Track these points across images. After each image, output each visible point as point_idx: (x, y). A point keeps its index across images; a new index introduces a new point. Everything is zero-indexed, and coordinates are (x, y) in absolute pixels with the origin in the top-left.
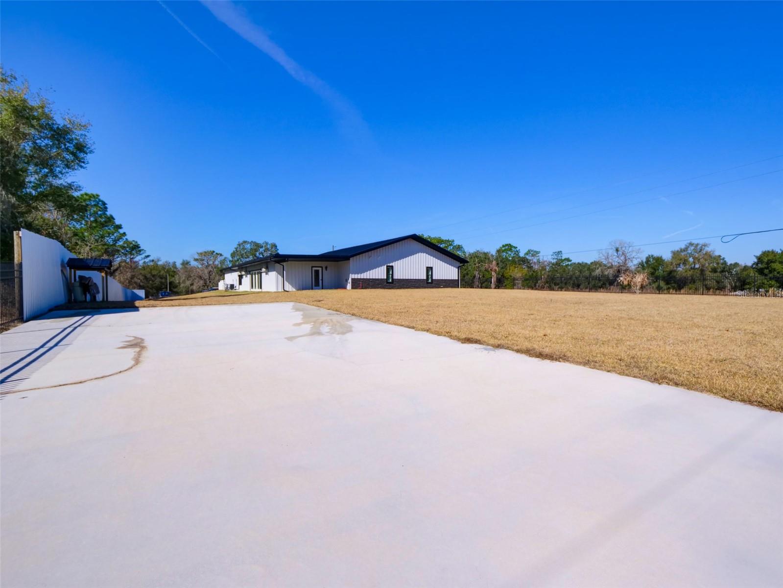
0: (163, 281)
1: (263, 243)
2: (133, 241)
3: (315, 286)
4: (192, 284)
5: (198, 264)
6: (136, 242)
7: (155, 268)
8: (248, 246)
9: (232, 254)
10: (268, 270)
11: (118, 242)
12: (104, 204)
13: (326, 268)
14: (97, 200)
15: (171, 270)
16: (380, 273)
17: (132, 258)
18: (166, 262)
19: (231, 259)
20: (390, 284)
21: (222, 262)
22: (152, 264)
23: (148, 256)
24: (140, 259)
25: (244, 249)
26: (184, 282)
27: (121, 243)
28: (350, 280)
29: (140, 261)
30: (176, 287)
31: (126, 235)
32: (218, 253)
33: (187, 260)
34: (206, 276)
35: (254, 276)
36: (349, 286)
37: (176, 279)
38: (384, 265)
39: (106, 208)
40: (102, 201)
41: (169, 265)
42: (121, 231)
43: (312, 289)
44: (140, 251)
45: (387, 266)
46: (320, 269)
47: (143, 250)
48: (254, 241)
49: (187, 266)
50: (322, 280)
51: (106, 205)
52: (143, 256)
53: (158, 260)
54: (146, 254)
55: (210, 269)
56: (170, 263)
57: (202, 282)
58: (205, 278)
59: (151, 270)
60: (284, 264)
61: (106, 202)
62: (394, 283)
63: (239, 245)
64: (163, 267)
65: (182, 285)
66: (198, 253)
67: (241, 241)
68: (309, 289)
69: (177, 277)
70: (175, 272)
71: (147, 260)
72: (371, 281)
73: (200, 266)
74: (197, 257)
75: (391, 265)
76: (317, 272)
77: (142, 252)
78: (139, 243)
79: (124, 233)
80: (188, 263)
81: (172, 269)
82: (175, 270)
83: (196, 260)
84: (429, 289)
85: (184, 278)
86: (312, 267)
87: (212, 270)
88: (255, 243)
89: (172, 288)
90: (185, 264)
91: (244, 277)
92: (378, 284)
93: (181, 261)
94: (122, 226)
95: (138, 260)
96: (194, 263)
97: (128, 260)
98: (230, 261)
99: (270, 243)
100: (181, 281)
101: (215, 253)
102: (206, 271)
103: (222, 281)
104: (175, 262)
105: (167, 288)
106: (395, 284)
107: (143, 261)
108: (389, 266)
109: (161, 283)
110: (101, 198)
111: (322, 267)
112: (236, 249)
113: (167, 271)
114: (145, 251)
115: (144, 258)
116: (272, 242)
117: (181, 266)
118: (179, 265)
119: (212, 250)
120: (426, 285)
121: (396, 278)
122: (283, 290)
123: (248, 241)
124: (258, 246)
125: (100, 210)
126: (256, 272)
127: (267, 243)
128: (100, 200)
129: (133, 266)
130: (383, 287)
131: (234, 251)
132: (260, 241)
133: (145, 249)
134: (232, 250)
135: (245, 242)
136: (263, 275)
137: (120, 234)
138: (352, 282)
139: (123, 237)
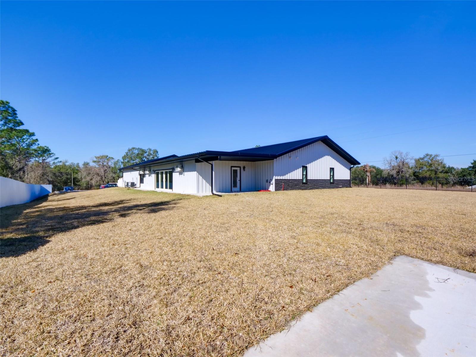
0: (69, 177)
1: (147, 150)
2: (45, 146)
3: (234, 187)
4: (91, 179)
5: (95, 164)
6: (48, 148)
7: (64, 167)
8: (136, 152)
9: (123, 157)
10: (183, 170)
11: (31, 146)
12: (14, 110)
13: (244, 168)
14: (7, 106)
15: (75, 170)
17: (44, 160)
18: (72, 163)
19: (122, 161)
20: (304, 185)
21: (115, 163)
22: (61, 164)
23: (57, 158)
24: (51, 160)
25: (133, 153)
26: (85, 177)
27: (34, 147)
28: (273, 181)
29: (50, 161)
30: (79, 181)
31: (38, 141)
32: (110, 157)
33: (87, 162)
34: (102, 173)
35: (160, 176)
36: (272, 188)
37: (79, 176)
38: (300, 167)
39: (16, 114)
40: (12, 108)
41: (74, 165)
42: (34, 138)
43: (232, 191)
44: (50, 154)
46: (238, 169)
47: (53, 153)
48: (140, 148)
49: (87, 166)
50: (240, 180)
51: (16, 112)
52: (53, 158)
53: (66, 162)
54: (56, 157)
55: (105, 168)
56: (74, 164)
57: (99, 178)
58: (102, 175)
59: (60, 169)
60: (213, 162)
61: (16, 109)
62: (308, 183)
63: (129, 150)
64: (70, 167)
65: (83, 180)
66: (96, 157)
67: (131, 148)
69: (79, 174)
70: (78, 170)
71: (56, 161)
72: (291, 183)
73: (97, 166)
74: (95, 159)
75: (305, 165)
76: (235, 172)
77: (52, 155)
78: (50, 148)
79: (37, 140)
80: (88, 164)
81: (76, 168)
82: (78, 169)
83: (94, 162)
85: (85, 175)
86: (232, 167)
87: (107, 169)
88: (141, 149)
89: (76, 183)
90: (86, 164)
91: (147, 176)
92: (296, 185)
93: (83, 163)
94: (35, 134)
95: (49, 161)
96: (92, 164)
97: (41, 161)
98: (122, 162)
99: (152, 149)
100: (83, 177)
101: (108, 157)
102: (102, 170)
103: (121, 179)
104: (78, 163)
105: (71, 182)
106: (308, 185)
107: (53, 162)
108: (304, 167)
109: (67, 178)
110: (11, 105)
111: (240, 167)
112: (127, 153)
113: (73, 169)
114: (55, 154)
115: (54, 160)
116: (154, 149)
117: (82, 166)
118: (81, 165)
119: (106, 155)
120: (329, 185)
121: (309, 178)
122: (212, 194)
123: (136, 147)
124: (144, 151)
125: (9, 116)
126: (164, 171)
127: (150, 150)
128: (9, 107)
129: (45, 166)
130: (300, 188)
131: (125, 155)
132: (145, 148)
133: (54, 153)
134: (124, 154)
135: (134, 148)
136: (175, 175)
137: (33, 140)
138: (276, 183)
139: (36, 143)
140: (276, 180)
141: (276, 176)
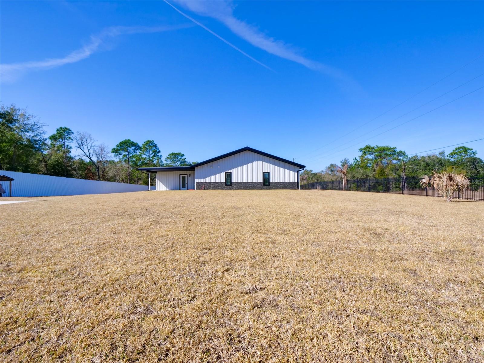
3: (183, 187)
13: (190, 175)
16: (220, 178)
20: (229, 186)
28: (195, 184)
36: (195, 188)
38: (224, 172)
43: (180, 189)
45: (226, 173)
46: (185, 176)
50: (187, 183)
62: (232, 185)
68: (178, 190)
72: (212, 185)
75: (229, 171)
76: (184, 178)
84: (265, 190)
86: (180, 175)
92: (218, 186)
108: (228, 173)
111: (187, 175)
120: (262, 186)
121: (234, 181)
130: (223, 189)
138: (197, 185)
140: (197, 183)
141: (197, 179)
